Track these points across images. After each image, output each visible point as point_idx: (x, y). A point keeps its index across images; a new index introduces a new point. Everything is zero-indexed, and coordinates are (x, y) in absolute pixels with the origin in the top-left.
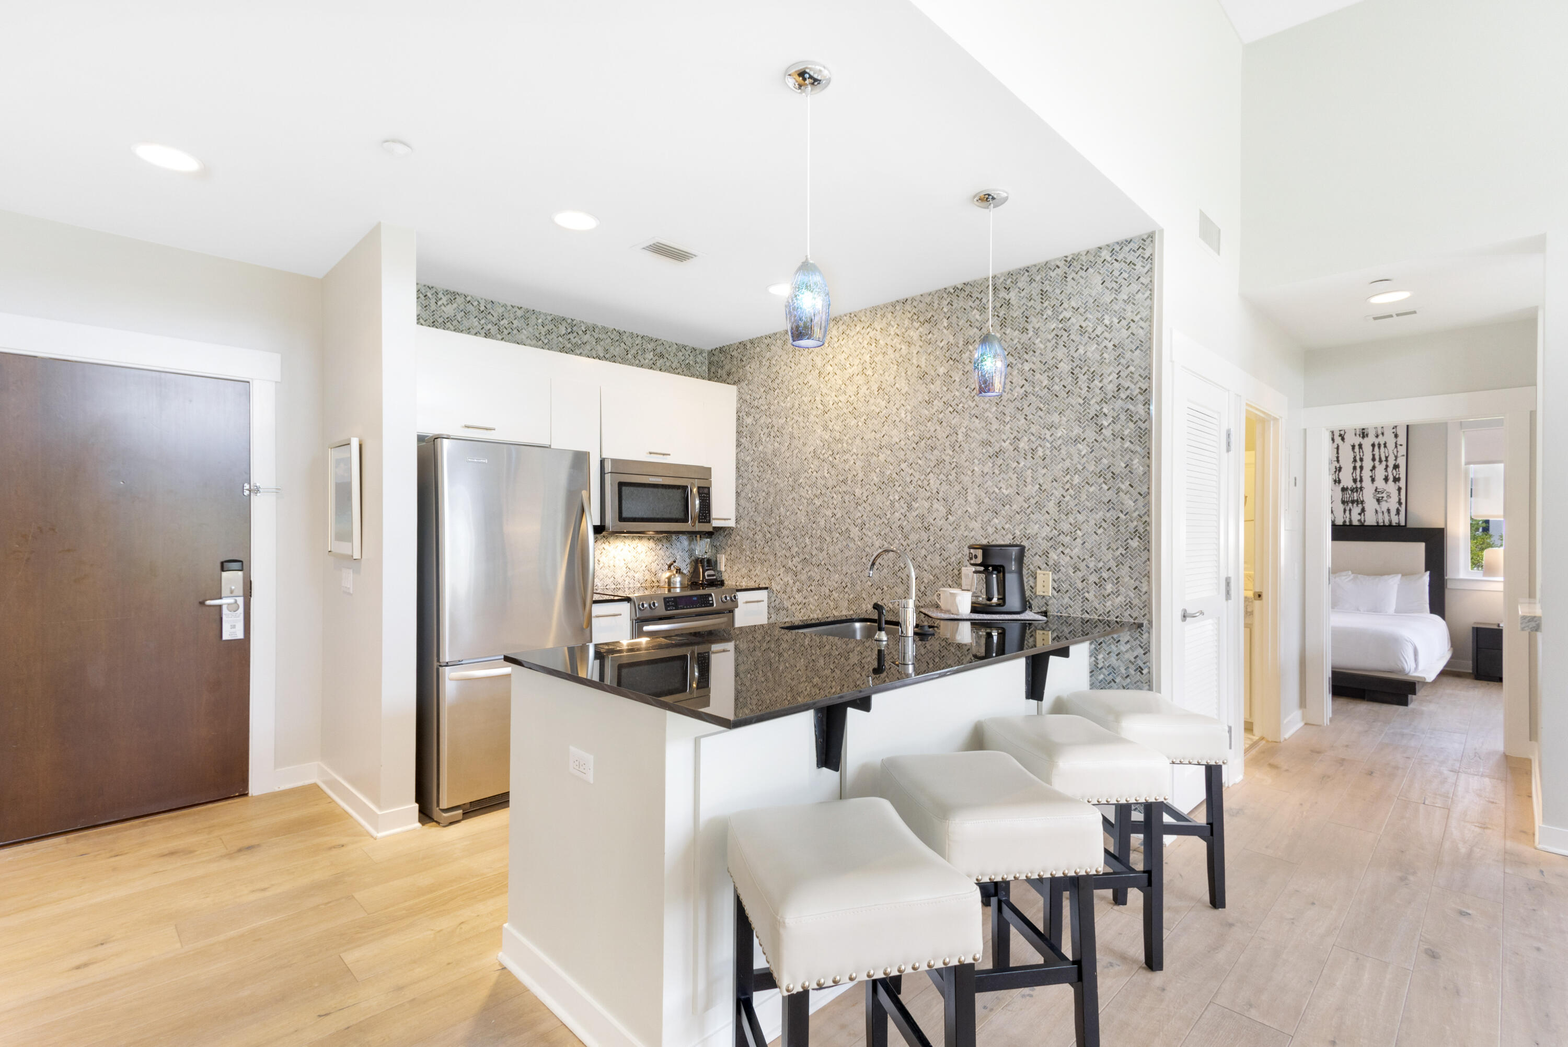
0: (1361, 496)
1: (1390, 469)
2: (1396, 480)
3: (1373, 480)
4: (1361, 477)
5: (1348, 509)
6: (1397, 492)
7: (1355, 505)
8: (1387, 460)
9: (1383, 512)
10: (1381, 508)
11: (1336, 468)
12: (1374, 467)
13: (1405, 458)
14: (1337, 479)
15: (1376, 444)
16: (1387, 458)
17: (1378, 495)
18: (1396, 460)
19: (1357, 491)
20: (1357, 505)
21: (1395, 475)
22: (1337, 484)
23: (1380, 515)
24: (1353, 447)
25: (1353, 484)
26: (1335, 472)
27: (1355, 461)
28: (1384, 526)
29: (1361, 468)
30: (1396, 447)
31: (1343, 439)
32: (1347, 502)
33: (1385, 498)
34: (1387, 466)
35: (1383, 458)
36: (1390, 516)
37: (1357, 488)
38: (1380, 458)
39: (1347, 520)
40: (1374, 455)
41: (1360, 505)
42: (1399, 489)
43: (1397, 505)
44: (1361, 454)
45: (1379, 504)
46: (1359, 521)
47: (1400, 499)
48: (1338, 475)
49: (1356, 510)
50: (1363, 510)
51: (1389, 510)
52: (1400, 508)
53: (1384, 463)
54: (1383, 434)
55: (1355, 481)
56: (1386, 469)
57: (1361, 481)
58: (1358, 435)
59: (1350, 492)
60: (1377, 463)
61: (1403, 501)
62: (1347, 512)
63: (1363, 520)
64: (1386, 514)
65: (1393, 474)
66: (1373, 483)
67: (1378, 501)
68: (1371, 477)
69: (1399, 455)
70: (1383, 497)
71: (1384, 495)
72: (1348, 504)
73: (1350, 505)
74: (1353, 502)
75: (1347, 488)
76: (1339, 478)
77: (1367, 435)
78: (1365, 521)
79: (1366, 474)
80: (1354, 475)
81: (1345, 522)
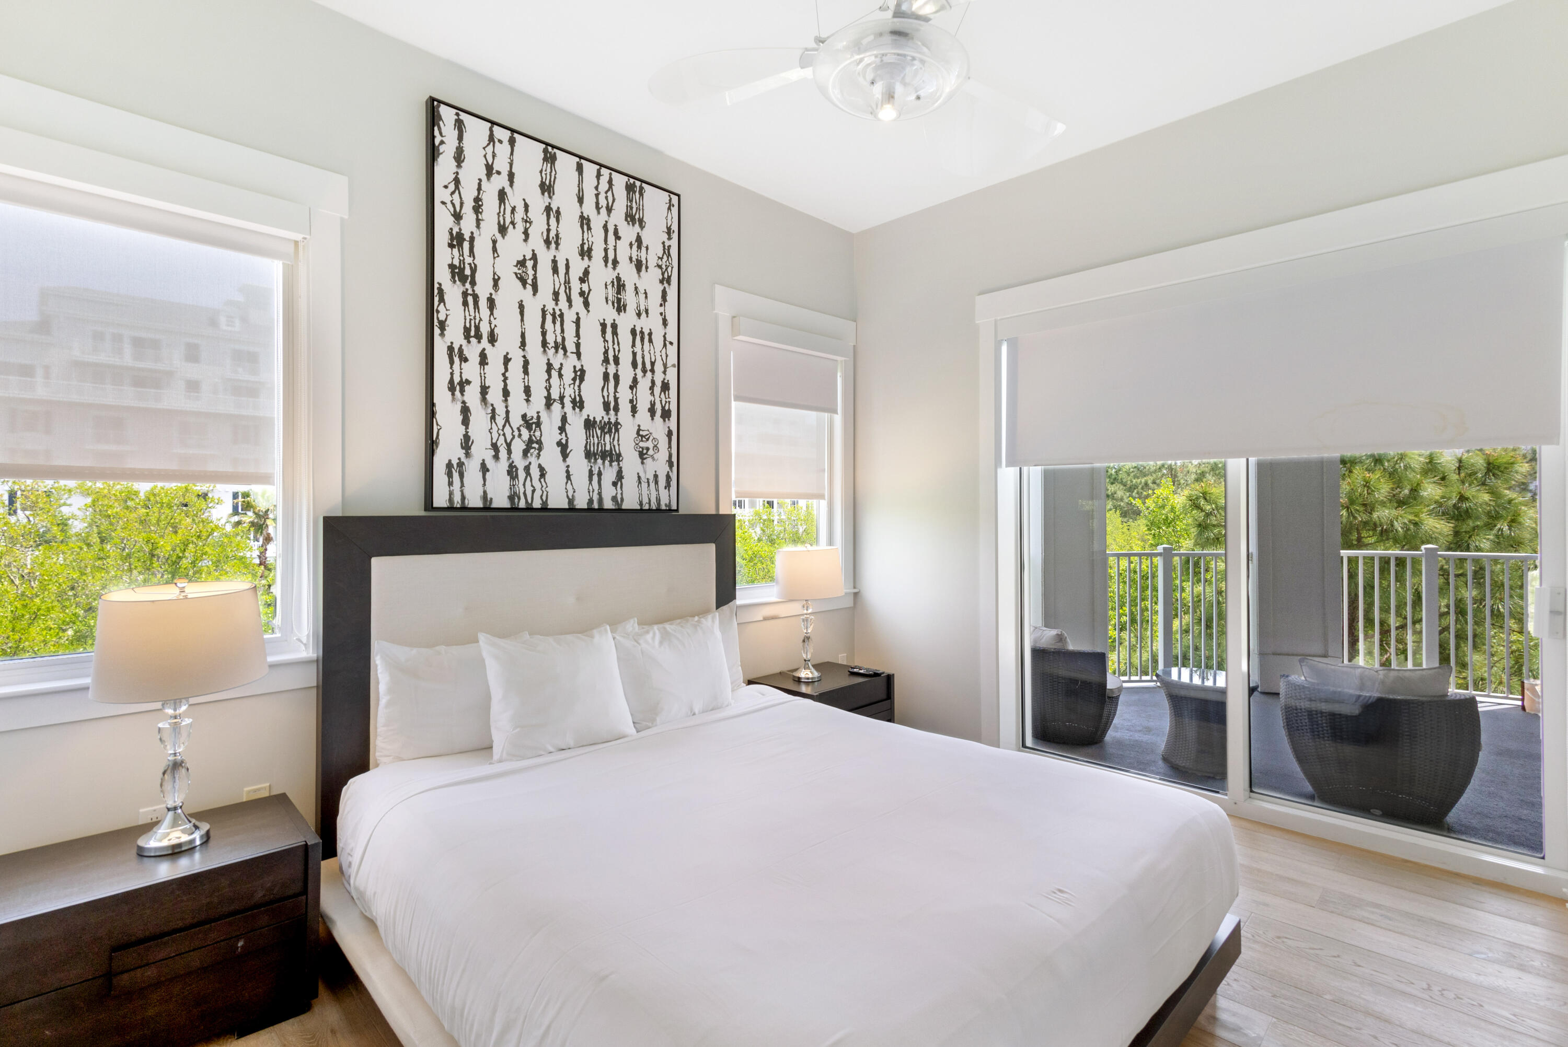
0: (616, 443)
1: (657, 389)
2: (666, 414)
3: (634, 410)
4: (616, 399)
5: (596, 471)
6: (667, 439)
7: (607, 462)
8: (652, 371)
9: (648, 482)
10: (645, 472)
11: (575, 372)
12: (635, 381)
13: (676, 369)
14: (578, 399)
15: (638, 330)
16: (653, 364)
17: (642, 444)
18: (664, 372)
19: (610, 431)
20: (611, 461)
21: (664, 403)
22: (577, 410)
23: (644, 485)
24: (604, 326)
25: (603, 413)
26: (574, 379)
27: (606, 361)
28: (650, 510)
29: (616, 377)
30: (665, 345)
31: (586, 304)
32: (595, 454)
33: (651, 452)
34: (653, 382)
35: (648, 367)
36: (657, 490)
37: (609, 423)
38: (644, 363)
39: (595, 498)
40: (634, 354)
41: (615, 464)
42: (670, 434)
43: (668, 469)
44: (616, 346)
45: (642, 463)
46: (614, 499)
47: (670, 456)
48: (579, 386)
49: (609, 474)
50: (620, 476)
51: (656, 476)
52: (670, 473)
53: (649, 374)
54: (647, 311)
55: (606, 406)
56: (652, 388)
57: (616, 409)
58: (610, 302)
59: (599, 432)
60: (639, 371)
61: (674, 459)
62: (595, 478)
63: (619, 497)
64: (652, 485)
65: (661, 401)
66: (633, 416)
67: (642, 455)
68: (631, 401)
69: (669, 365)
70: (648, 449)
71: (649, 444)
72: (596, 460)
73: (600, 461)
74: (605, 455)
75: (595, 422)
76: (580, 396)
77: (625, 306)
78: (622, 500)
79: (624, 395)
80: (605, 394)
81: (591, 501)
